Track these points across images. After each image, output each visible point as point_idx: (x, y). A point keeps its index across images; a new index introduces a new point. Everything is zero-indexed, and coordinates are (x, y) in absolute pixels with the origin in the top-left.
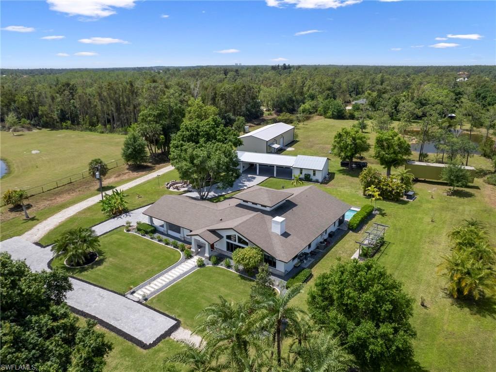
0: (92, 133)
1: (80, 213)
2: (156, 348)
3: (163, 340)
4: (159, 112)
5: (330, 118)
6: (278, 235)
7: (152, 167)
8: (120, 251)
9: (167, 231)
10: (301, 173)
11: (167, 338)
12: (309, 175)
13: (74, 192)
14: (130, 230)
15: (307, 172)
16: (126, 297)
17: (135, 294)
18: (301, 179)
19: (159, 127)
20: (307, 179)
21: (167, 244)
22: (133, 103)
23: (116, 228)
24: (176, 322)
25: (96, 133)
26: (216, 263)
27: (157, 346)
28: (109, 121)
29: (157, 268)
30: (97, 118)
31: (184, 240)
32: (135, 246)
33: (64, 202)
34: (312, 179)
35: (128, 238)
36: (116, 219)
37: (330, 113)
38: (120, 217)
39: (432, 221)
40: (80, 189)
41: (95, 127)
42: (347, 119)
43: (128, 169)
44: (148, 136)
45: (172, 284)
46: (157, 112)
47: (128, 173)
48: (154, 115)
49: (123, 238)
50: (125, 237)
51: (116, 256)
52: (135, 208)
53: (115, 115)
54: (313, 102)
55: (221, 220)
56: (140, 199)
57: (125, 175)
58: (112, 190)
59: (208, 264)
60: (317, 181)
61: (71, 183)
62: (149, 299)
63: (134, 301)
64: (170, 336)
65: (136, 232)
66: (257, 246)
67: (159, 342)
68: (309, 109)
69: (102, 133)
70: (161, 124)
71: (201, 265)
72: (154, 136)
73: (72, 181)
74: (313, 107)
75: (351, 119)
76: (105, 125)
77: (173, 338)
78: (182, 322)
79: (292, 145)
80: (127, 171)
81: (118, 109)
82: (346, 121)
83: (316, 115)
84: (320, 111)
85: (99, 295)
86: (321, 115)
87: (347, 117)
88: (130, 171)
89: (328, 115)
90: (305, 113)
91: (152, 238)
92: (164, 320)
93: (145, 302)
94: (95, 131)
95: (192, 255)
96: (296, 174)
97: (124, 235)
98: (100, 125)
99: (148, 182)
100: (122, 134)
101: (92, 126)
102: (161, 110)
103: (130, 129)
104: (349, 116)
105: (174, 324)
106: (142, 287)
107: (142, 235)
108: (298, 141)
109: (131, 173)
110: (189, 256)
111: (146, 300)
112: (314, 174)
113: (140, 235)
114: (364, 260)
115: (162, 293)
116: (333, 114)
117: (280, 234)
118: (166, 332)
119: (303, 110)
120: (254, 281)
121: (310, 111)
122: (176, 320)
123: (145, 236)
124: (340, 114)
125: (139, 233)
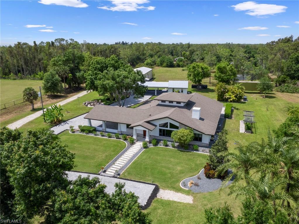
0: (6, 80)
1: (25, 125)
2: (151, 207)
3: (153, 201)
4: (67, 58)
5: (166, 67)
6: (197, 119)
7: (65, 96)
8: (75, 145)
9: (105, 129)
10: (173, 91)
11: (155, 199)
13: (11, 113)
14: (75, 132)
16: (102, 175)
17: (107, 172)
19: (67, 68)
21: (110, 137)
22: (37, 58)
23: (62, 132)
24: (155, 186)
25: (10, 80)
26: (156, 144)
27: (151, 205)
28: (19, 71)
29: (113, 153)
30: (9, 70)
31: (121, 133)
32: (85, 141)
33: (5, 120)
35: (76, 137)
36: (58, 126)
37: (165, 64)
38: (61, 125)
39: (267, 110)
40: (15, 111)
41: (8, 76)
43: (48, 98)
44: (60, 74)
45: (132, 161)
46: (66, 58)
47: (49, 100)
48: (63, 61)
49: (71, 137)
50: (73, 137)
51: (74, 149)
52: (69, 119)
53: (24, 67)
54: (152, 58)
55: (150, 115)
56: (69, 113)
57: (48, 102)
58: (42, 110)
59: (150, 146)
61: (5, 108)
62: (121, 174)
63: (110, 177)
64: (156, 197)
65: (80, 133)
66: (189, 127)
67: (151, 202)
68: (150, 63)
69: (15, 79)
70: (69, 66)
71: (145, 147)
72: (64, 74)
73: (6, 107)
74: (153, 62)
75: (178, 67)
76: (16, 74)
77: (160, 198)
78: (159, 186)
79: (154, 80)
80: (48, 99)
81: (26, 63)
82: (175, 68)
83: (156, 66)
84: (158, 64)
86: (158, 66)
87: (176, 66)
88: (50, 99)
89: (164, 65)
90: (148, 65)
91: (96, 135)
92: (144, 186)
93: (119, 176)
94: (9, 78)
95: (134, 142)
97: (71, 135)
98: (12, 74)
99: (68, 104)
100: (31, 80)
101: (6, 75)
102: (68, 57)
103: (37, 76)
105: (154, 187)
106: (110, 167)
107: (86, 134)
108: (155, 78)
109: (51, 100)
110: (132, 143)
111: (119, 175)
112: (182, 91)
113: (84, 134)
114: (249, 132)
115: (128, 168)
116: (167, 65)
117: (198, 119)
118: (152, 194)
119: (146, 63)
120: (191, 152)
121: (151, 64)
122: (154, 185)
123: (89, 134)
124: (171, 64)
125: (83, 133)
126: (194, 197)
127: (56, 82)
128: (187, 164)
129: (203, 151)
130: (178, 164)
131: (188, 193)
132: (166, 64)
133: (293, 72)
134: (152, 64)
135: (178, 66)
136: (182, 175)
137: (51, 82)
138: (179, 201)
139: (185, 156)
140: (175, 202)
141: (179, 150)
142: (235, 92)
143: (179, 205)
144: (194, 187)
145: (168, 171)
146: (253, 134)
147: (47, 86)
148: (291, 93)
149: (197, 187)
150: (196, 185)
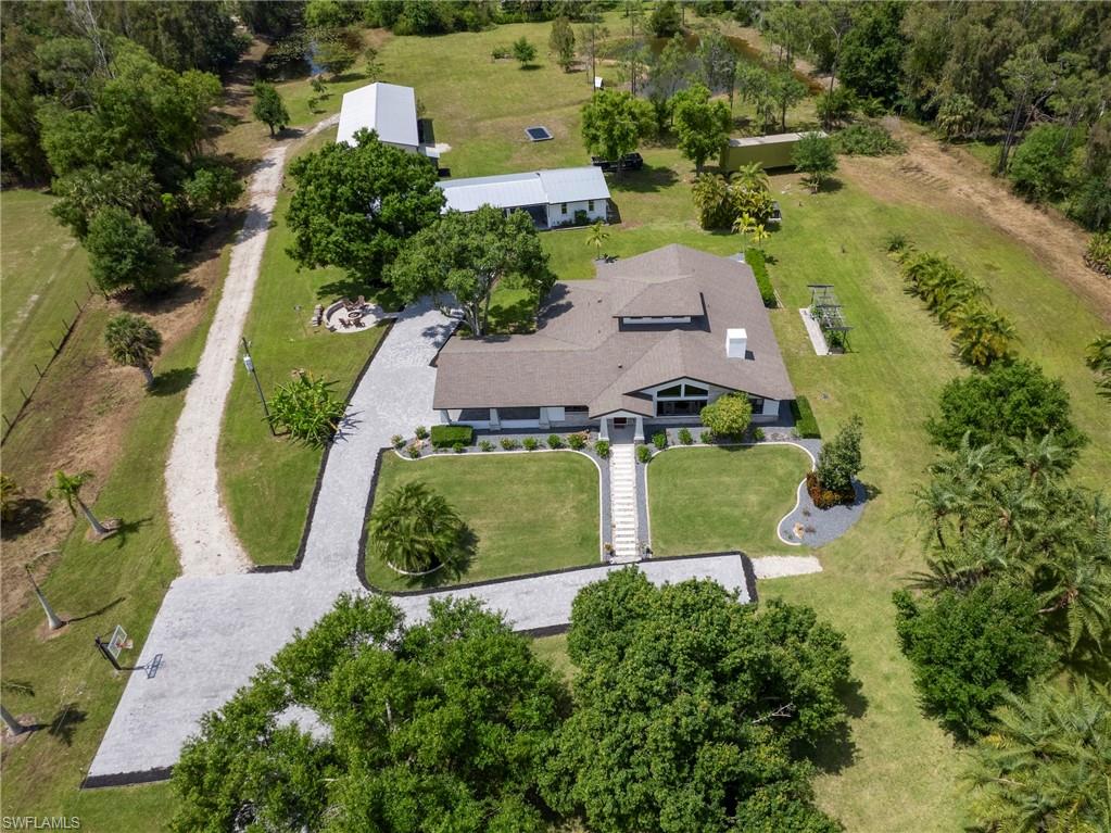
3: (758, 588)
5: (411, 34)
6: (740, 359)
9: (500, 424)
10: (564, 211)
11: (758, 583)
12: (584, 212)
15: (578, 208)
17: (619, 554)
18: (565, 225)
20: (581, 220)
21: (533, 447)
24: (738, 556)
29: (585, 497)
31: (551, 428)
34: (589, 219)
35: (438, 469)
37: (405, 22)
39: (844, 252)
42: (452, 32)
49: (427, 471)
50: (430, 470)
59: (652, 451)
60: (598, 220)
62: (650, 548)
64: (755, 577)
65: (436, 451)
67: (756, 592)
71: (645, 457)
77: (763, 578)
78: (746, 552)
82: (451, 35)
83: (363, 27)
85: (565, 584)
89: (402, 26)
90: (329, 25)
91: (486, 450)
93: (651, 555)
95: (609, 447)
96: (554, 217)
104: (455, 25)
105: (739, 559)
107: (458, 452)
110: (605, 453)
111: (648, 551)
112: (591, 208)
113: (451, 453)
114: (838, 352)
115: (653, 530)
116: (417, 24)
117: (743, 357)
118: (746, 575)
119: (319, 15)
120: (750, 447)
121: (340, 19)
122: (734, 553)
123: (465, 451)
124: (433, 22)
125: (446, 451)
126: (819, 556)
127: (149, 248)
128: (762, 484)
129: (775, 437)
130: (744, 486)
131: (804, 551)
132: (411, 21)
133: (863, 73)
134: (343, 16)
135: (461, 26)
136: (770, 514)
137: (131, 252)
138: (799, 573)
139: (742, 459)
140: (793, 577)
141: (723, 447)
142: (753, 200)
143: (804, 580)
144: (807, 535)
145: (737, 512)
146: (845, 355)
147: (121, 269)
148: (872, 154)
149: (812, 535)
150: (810, 530)
